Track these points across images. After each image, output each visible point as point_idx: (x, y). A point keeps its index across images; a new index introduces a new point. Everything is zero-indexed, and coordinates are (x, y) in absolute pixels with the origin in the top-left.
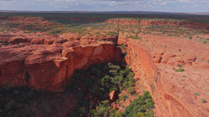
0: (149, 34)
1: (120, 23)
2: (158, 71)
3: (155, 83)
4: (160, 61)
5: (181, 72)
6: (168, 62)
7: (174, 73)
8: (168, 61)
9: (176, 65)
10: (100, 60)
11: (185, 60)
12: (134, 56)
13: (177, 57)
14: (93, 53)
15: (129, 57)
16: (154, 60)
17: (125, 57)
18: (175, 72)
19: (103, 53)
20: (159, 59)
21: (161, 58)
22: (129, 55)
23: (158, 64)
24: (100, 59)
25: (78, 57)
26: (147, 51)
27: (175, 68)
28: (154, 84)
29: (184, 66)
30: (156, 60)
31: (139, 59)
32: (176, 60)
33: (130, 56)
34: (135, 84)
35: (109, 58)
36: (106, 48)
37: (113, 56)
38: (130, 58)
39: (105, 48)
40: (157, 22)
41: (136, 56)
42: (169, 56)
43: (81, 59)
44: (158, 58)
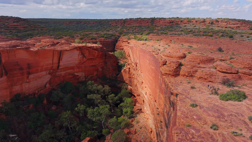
0: (164, 35)
1: (126, 25)
2: (172, 98)
3: (166, 129)
4: (178, 73)
5: (237, 103)
6: (198, 74)
7: (217, 104)
8: (196, 71)
9: (219, 81)
10: (78, 76)
11: (241, 69)
12: (134, 68)
13: (218, 63)
14: (59, 63)
15: (127, 70)
16: (164, 69)
17: (122, 71)
18: (219, 101)
19: (82, 64)
20: (174, 66)
21: (180, 65)
22: (128, 66)
23: (172, 79)
24: (76, 74)
25: (21, 69)
26: (150, 52)
27: (218, 89)
28: (163, 133)
29: (241, 82)
30: (167, 69)
31: (140, 73)
32: (218, 69)
33: (129, 68)
34: (132, 121)
35: (95, 73)
36: (87, 54)
37: (101, 70)
38: (129, 72)
39: (85, 55)
40: (178, 21)
41: (136, 66)
42: (199, 61)
43: (29, 73)
44: (172, 64)
